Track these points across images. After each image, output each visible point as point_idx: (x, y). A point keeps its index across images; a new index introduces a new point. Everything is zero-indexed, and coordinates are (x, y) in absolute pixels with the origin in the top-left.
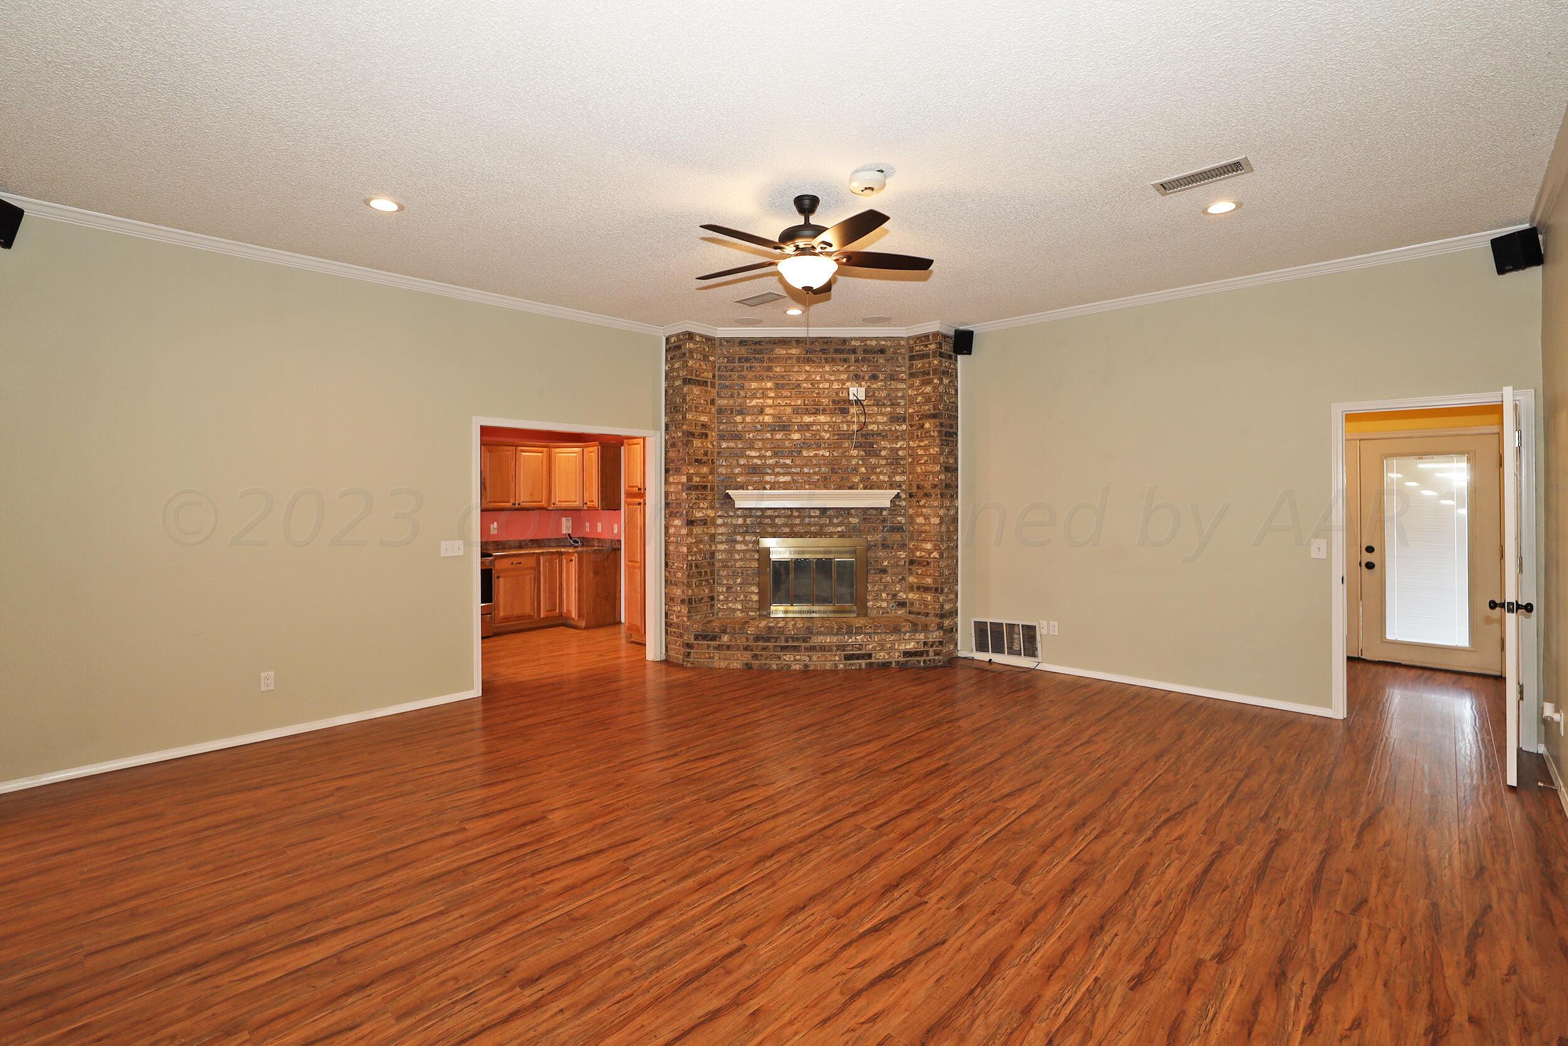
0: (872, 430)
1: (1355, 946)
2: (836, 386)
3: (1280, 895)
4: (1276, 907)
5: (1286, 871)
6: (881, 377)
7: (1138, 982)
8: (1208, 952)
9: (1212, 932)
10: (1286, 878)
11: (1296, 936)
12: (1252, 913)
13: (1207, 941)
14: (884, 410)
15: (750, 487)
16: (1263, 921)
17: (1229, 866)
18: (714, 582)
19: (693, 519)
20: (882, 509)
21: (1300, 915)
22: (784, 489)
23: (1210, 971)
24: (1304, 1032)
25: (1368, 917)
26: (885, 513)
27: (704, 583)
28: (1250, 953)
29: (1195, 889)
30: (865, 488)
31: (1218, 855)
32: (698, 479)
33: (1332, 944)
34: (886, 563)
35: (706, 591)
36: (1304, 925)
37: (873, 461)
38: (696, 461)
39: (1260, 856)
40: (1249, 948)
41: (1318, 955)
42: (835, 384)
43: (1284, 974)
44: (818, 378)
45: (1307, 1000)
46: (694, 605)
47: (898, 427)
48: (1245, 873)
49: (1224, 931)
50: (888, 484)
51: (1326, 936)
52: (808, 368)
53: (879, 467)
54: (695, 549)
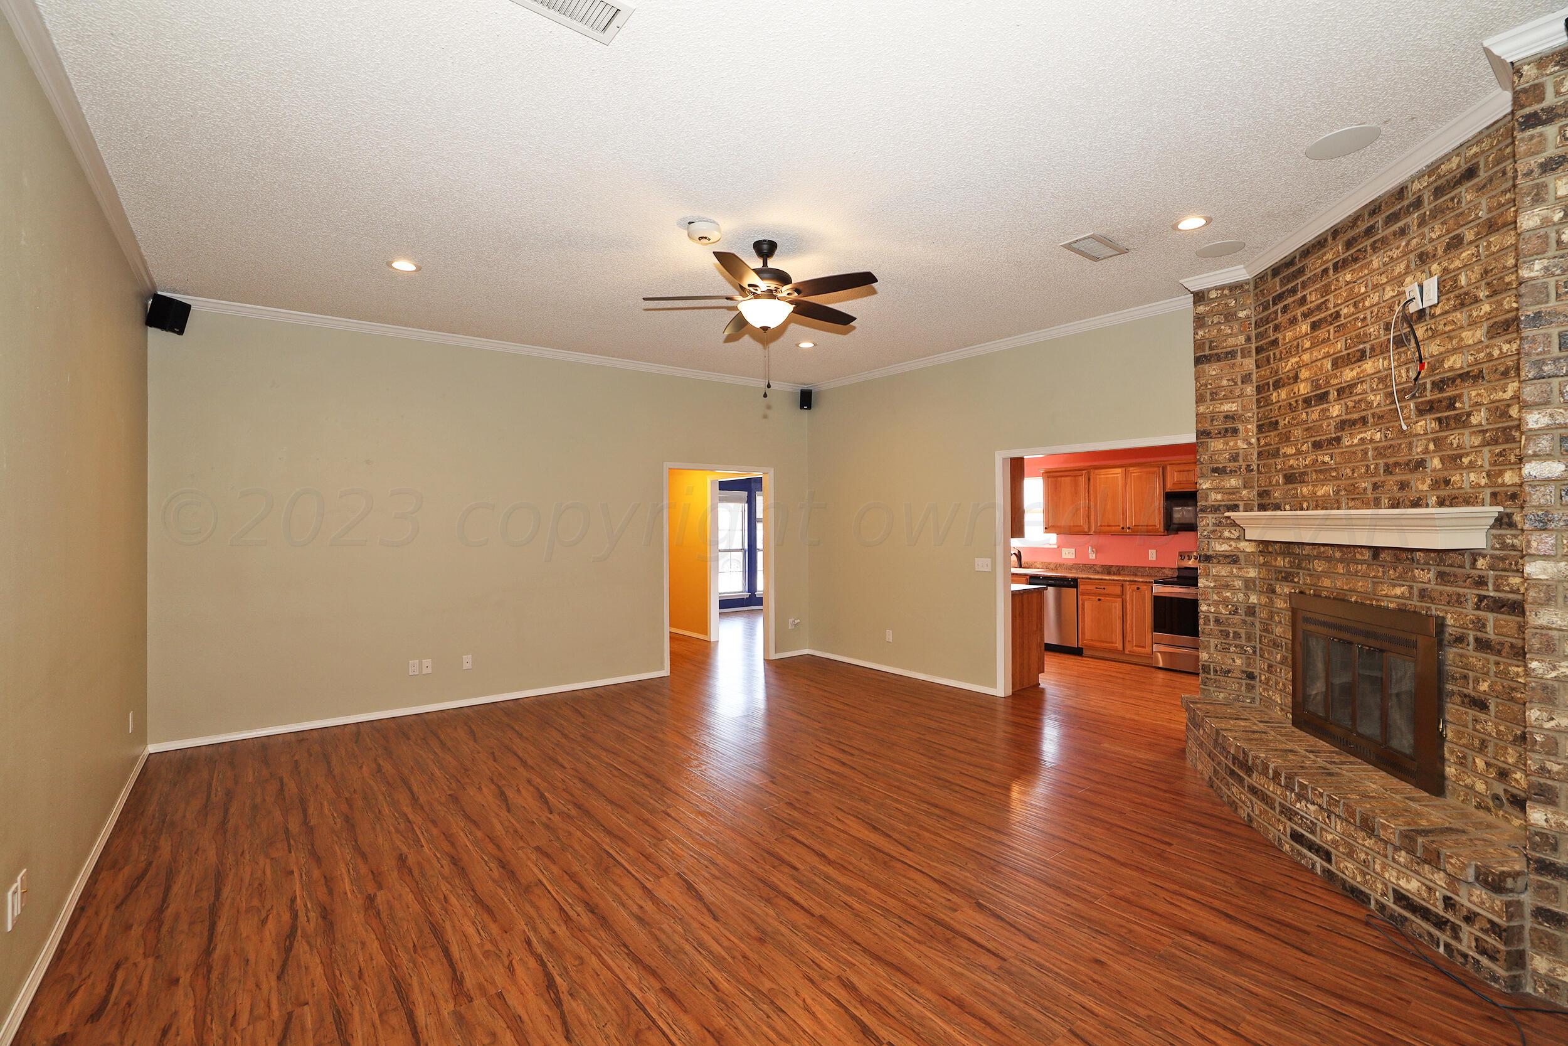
0: (1451, 369)
1: (279, 978)
2: (1389, 293)
3: (367, 981)
4: (363, 965)
5: (380, 1015)
6: (1469, 236)
7: (402, 859)
8: (381, 897)
9: (391, 908)
10: (374, 1006)
11: (331, 950)
12: (376, 944)
13: (388, 902)
14: (1475, 314)
15: (1287, 507)
16: (363, 944)
17: (435, 978)
18: (1255, 652)
19: (1210, 553)
20: (1475, 554)
21: (338, 973)
22: (1322, 509)
23: (371, 888)
24: (296, 897)
25: (273, 1022)
26: (1481, 563)
27: (1232, 649)
28: (355, 915)
29: (437, 932)
30: (1441, 503)
31: (457, 980)
32: (1219, 497)
33: (299, 966)
34: (1484, 686)
35: (1238, 662)
36: (329, 965)
37: (1454, 438)
38: (1215, 470)
39: (421, 1014)
40: (358, 917)
41: (307, 948)
42: (1388, 288)
43: (324, 918)
44: (1363, 290)
45: (301, 914)
46: (1212, 676)
47: (1505, 347)
48: (415, 979)
49: (384, 915)
50: (1488, 491)
51: (307, 968)
52: (1348, 277)
53: (1468, 454)
54: (1215, 597)
